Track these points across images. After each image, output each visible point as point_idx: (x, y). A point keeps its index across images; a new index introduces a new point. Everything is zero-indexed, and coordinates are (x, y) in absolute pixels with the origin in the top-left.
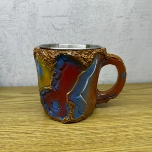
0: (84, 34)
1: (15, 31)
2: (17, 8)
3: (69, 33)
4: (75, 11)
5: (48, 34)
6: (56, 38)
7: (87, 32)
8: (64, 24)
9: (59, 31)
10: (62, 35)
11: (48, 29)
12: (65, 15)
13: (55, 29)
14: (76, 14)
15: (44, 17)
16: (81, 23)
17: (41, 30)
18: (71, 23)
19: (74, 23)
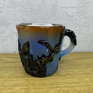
0: (85, 19)
1: (42, 16)
2: (44, 2)
3: (76, 18)
4: (81, 5)
5: (63, 19)
6: (67, 21)
7: (87, 18)
8: (74, 13)
9: (70, 17)
10: (72, 19)
11: (63, 16)
12: (75, 7)
13: (68, 16)
14: (81, 7)
15: (61, 8)
16: (84, 12)
17: (59, 16)
18: (78, 12)
19: (80, 12)
